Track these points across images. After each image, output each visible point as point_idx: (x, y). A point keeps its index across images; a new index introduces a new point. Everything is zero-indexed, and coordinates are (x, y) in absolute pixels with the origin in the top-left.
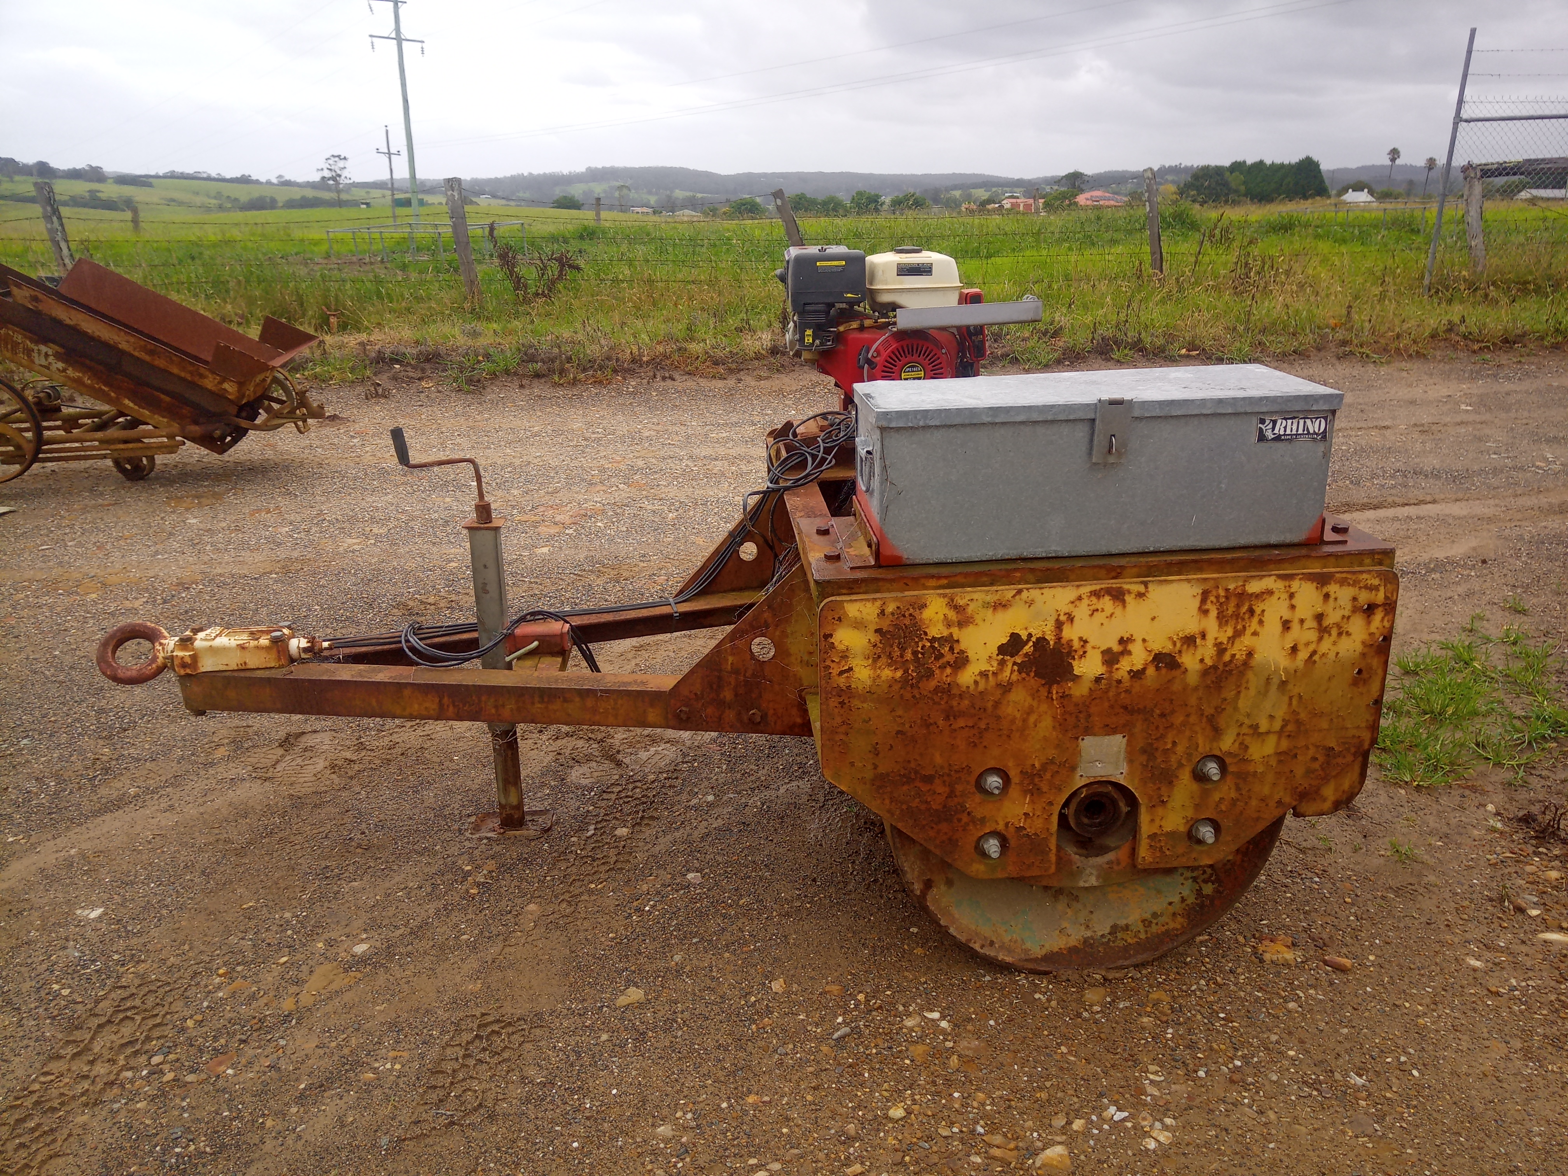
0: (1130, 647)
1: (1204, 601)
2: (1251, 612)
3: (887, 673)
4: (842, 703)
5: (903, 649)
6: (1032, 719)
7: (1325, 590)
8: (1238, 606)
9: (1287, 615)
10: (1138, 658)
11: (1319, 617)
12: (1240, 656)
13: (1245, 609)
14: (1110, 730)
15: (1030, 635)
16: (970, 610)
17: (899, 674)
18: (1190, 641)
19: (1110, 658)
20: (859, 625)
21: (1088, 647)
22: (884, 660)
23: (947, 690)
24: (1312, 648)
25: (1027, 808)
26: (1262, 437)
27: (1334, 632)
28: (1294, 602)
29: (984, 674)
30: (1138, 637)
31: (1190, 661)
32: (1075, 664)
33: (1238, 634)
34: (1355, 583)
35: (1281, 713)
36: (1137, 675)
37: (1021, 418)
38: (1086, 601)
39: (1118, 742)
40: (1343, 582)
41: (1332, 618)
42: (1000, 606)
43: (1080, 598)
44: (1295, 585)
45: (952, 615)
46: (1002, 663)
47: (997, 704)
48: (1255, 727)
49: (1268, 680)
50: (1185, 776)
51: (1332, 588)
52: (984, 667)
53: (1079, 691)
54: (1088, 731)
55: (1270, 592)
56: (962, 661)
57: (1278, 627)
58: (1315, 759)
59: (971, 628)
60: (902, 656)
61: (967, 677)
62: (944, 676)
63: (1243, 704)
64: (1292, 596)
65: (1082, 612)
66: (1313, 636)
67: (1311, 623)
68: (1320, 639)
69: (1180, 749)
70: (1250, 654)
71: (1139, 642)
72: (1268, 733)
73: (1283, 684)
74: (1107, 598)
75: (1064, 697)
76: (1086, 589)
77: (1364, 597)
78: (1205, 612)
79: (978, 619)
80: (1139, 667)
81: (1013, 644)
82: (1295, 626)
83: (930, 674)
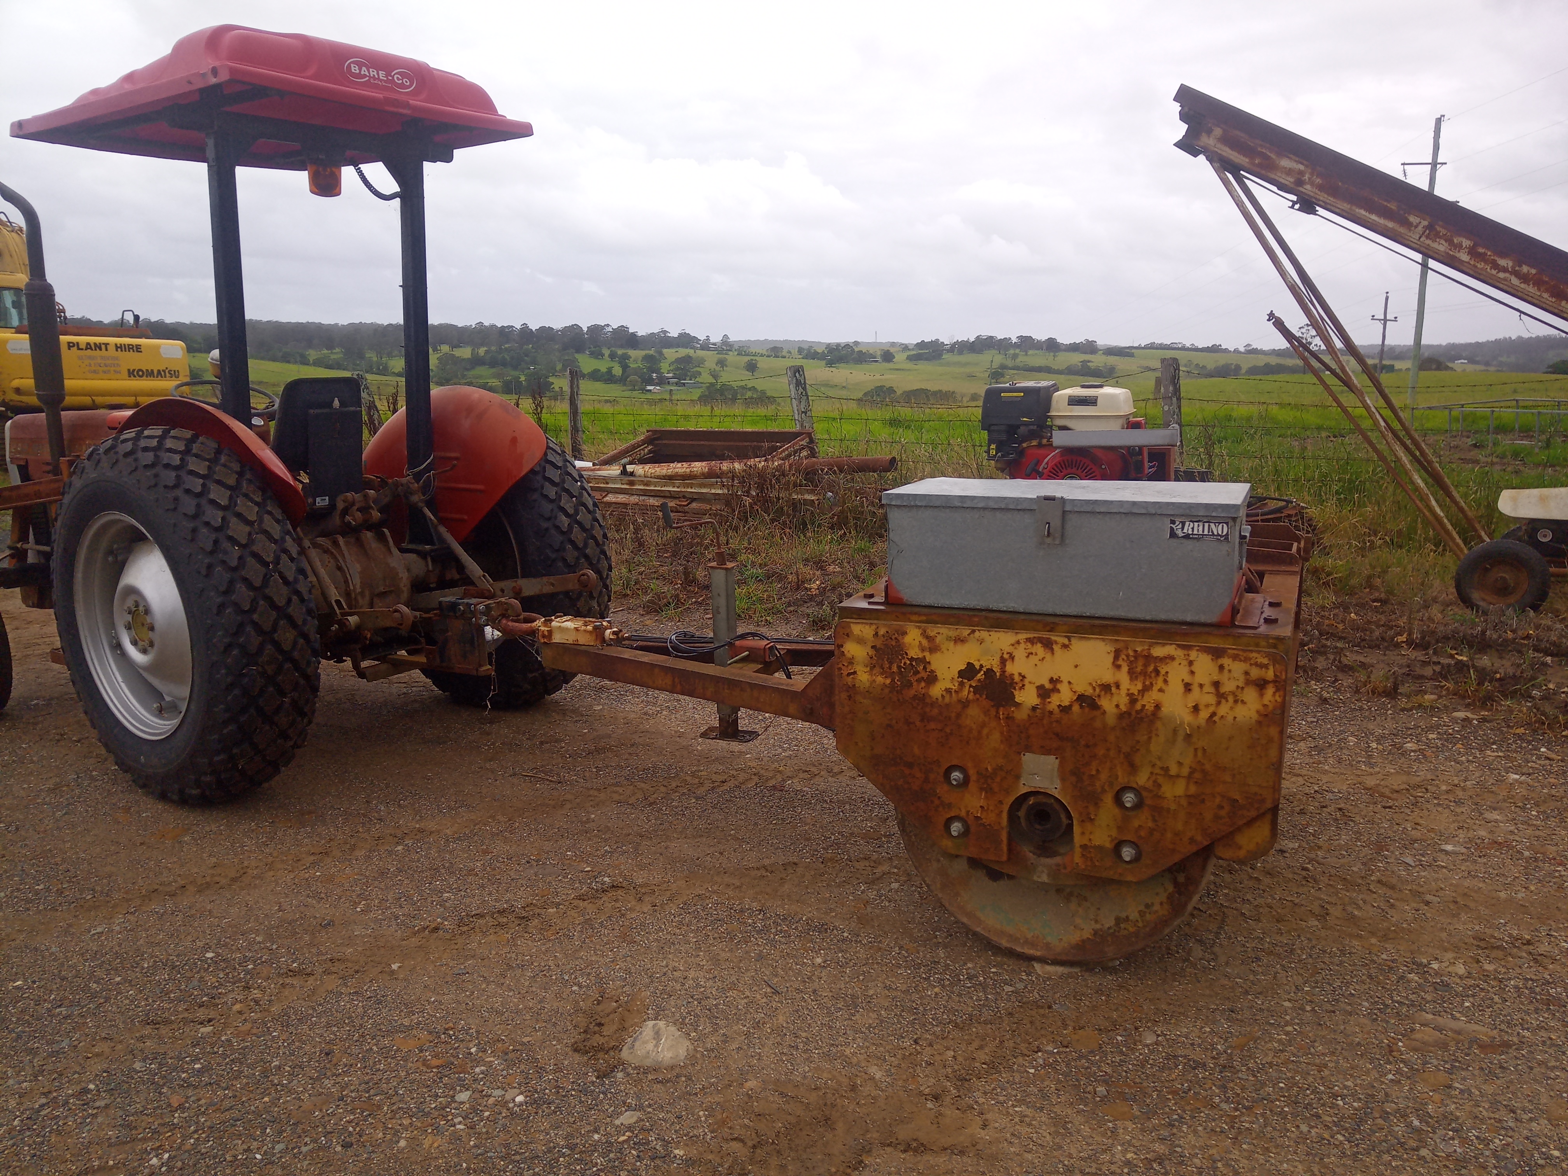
0: (1059, 686)
1: (1116, 657)
2: (1157, 673)
3: (880, 679)
4: (850, 697)
5: (891, 663)
6: (985, 731)
7: (1221, 661)
8: (1146, 666)
9: (1188, 679)
10: (1065, 696)
11: (1216, 684)
12: (1150, 707)
13: (1151, 668)
14: (1046, 751)
15: (981, 666)
16: (938, 640)
17: (888, 681)
18: (1106, 688)
19: (1044, 693)
20: (861, 641)
21: (1026, 681)
22: (877, 670)
23: (922, 699)
24: (1212, 709)
25: (982, 803)
26: (1173, 535)
27: (1231, 699)
28: (1193, 668)
29: (948, 691)
30: (1065, 678)
31: (1107, 704)
32: (1016, 693)
33: (1146, 689)
34: (1246, 660)
35: (1188, 761)
36: (1065, 709)
37: (981, 505)
38: (1023, 646)
39: (1051, 762)
40: (1235, 658)
41: (1228, 686)
42: (959, 640)
43: (1018, 642)
44: (1193, 654)
45: (925, 642)
46: (961, 684)
47: (959, 716)
48: (1166, 770)
49: (1175, 731)
50: (1108, 800)
51: (1226, 661)
52: (949, 685)
53: (1021, 715)
54: (1028, 749)
55: (1172, 658)
56: (932, 679)
57: (1181, 689)
58: (1221, 807)
59: (938, 655)
60: (890, 668)
61: (936, 691)
62: (919, 688)
63: (1155, 747)
64: (1191, 663)
65: (1020, 653)
66: (1212, 699)
67: (1208, 688)
68: (1219, 703)
69: (1104, 776)
70: (1158, 707)
71: (1065, 684)
72: (1178, 776)
73: (1188, 737)
74: (1039, 645)
75: (1009, 718)
76: (1022, 636)
77: (1255, 673)
78: (1118, 667)
79: (944, 647)
80: (1067, 704)
81: (969, 672)
82: (1196, 689)
83: (910, 685)
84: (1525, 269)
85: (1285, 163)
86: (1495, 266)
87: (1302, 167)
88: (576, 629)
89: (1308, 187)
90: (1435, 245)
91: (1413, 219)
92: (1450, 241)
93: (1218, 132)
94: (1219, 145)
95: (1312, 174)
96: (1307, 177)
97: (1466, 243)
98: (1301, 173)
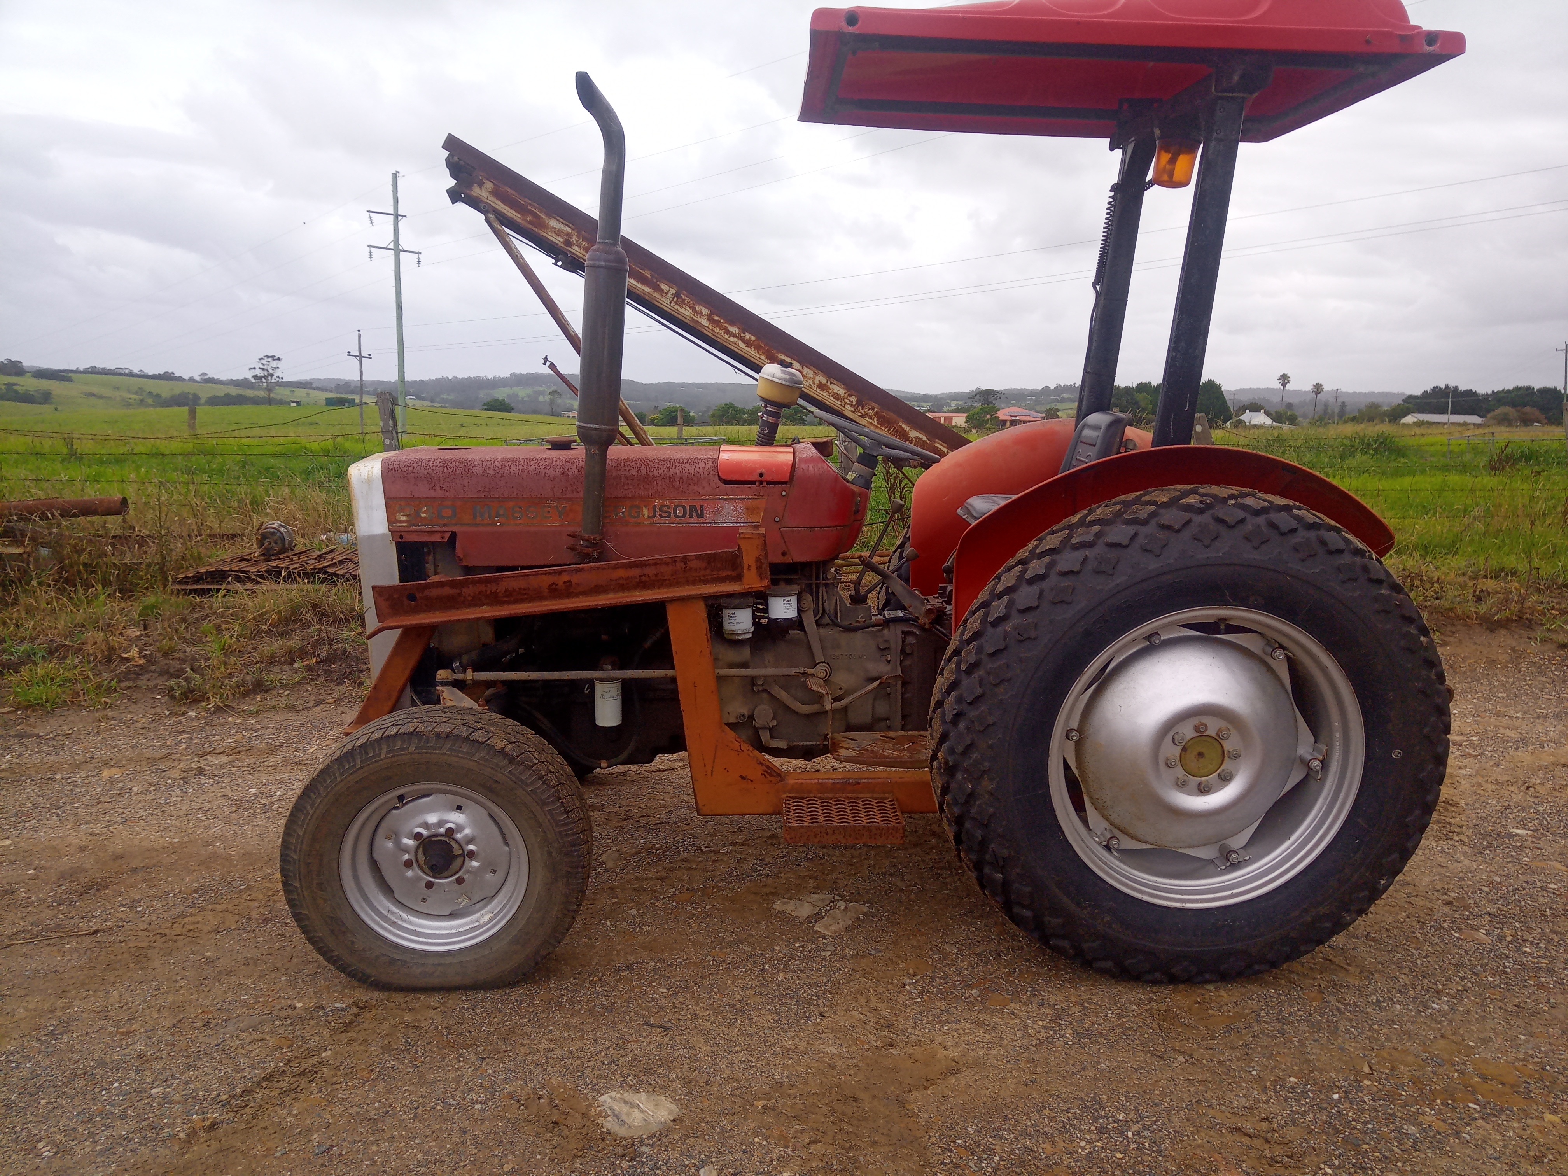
84: (748, 336)
85: (554, 223)
86: (727, 332)
87: (569, 230)
89: (576, 248)
90: (682, 310)
91: (663, 286)
92: (693, 308)
93: (489, 185)
94: (491, 198)
95: (578, 237)
96: (574, 239)
97: (705, 311)
98: (568, 234)
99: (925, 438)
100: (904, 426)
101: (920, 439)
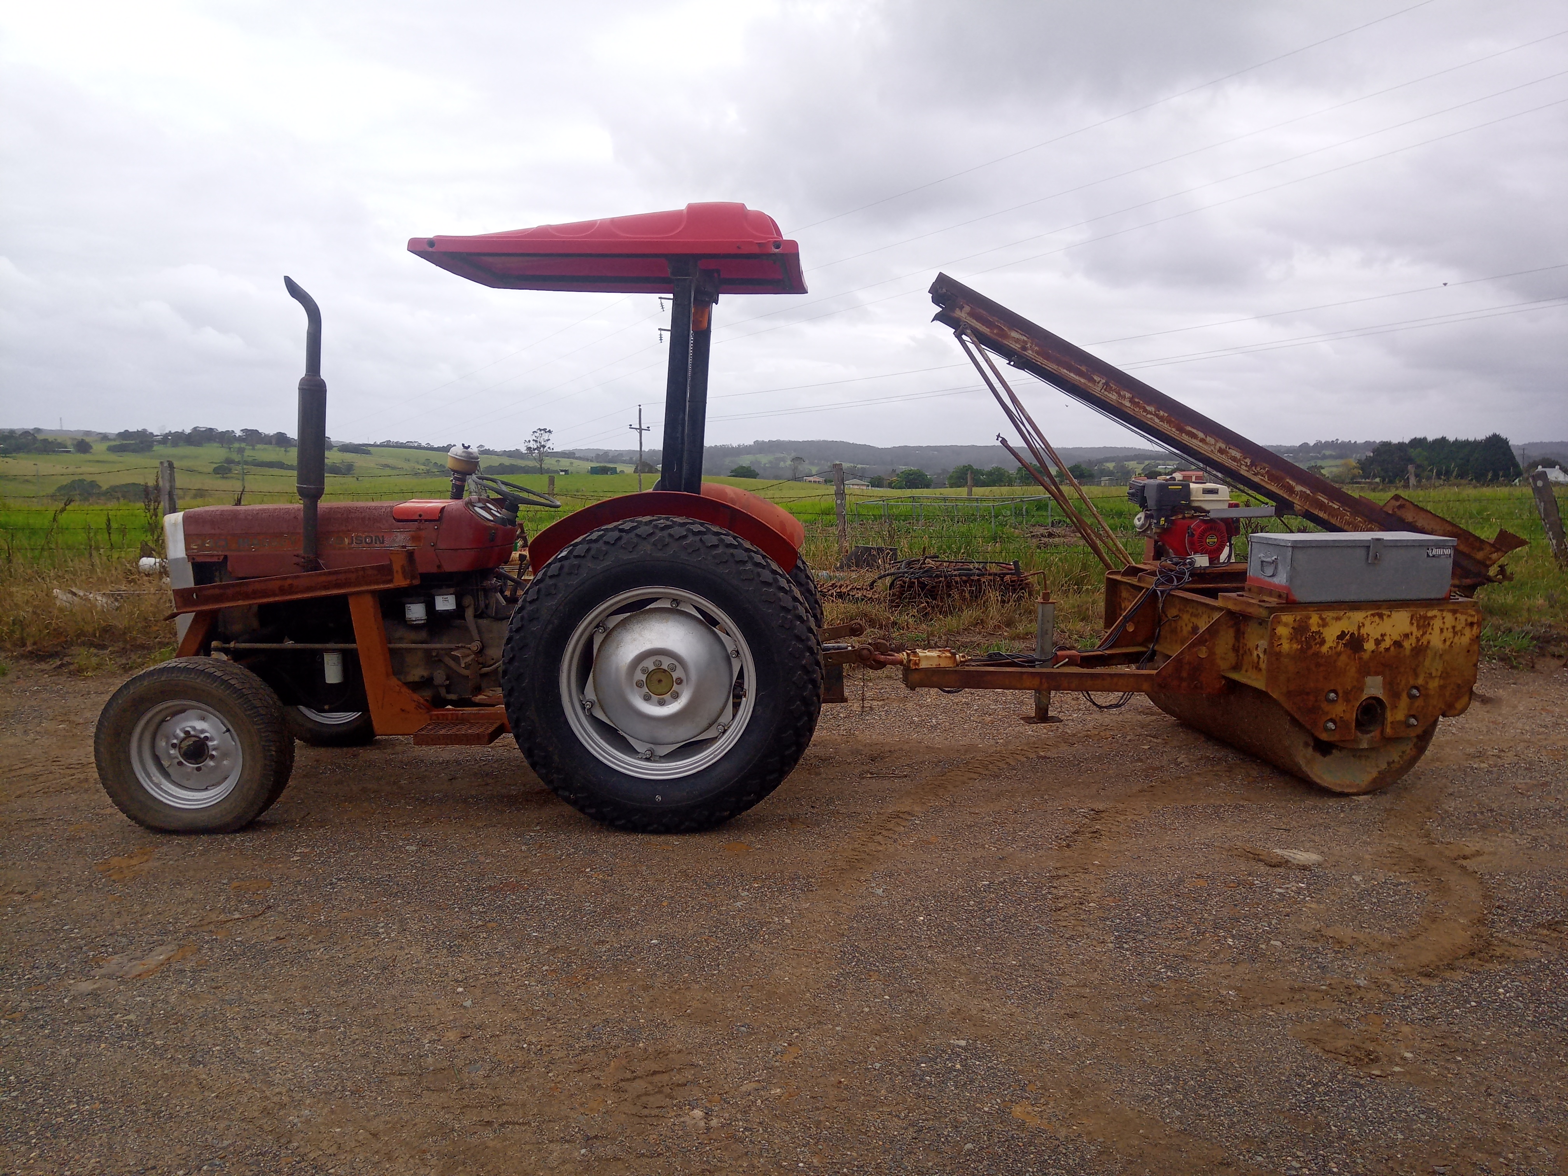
0: (1385, 638)
1: (1412, 619)
2: (1429, 624)
3: (1295, 646)
4: (1277, 659)
5: (1302, 637)
6: (1348, 667)
7: (1456, 616)
8: (1424, 622)
9: (1442, 626)
10: (1387, 643)
11: (1454, 627)
12: (1425, 643)
13: (1427, 622)
14: (1377, 674)
15: (1349, 632)
16: (1327, 620)
17: (1299, 647)
18: (1406, 636)
19: (1378, 642)
20: (1286, 625)
21: (1370, 637)
22: (1294, 641)
23: (1317, 654)
24: (1451, 640)
25: (1345, 708)
26: (1428, 555)
27: (1459, 634)
28: (1445, 620)
29: (1331, 648)
30: (1388, 634)
31: (1407, 644)
32: (1365, 644)
33: (1424, 633)
34: (1466, 614)
35: (1440, 669)
36: (1387, 650)
37: (1343, 544)
38: (1369, 618)
39: (1380, 679)
40: (1462, 613)
41: (1458, 628)
42: (1338, 619)
43: (1367, 616)
44: (1445, 614)
45: (1320, 622)
46: (1338, 643)
47: (1335, 661)
48: (1431, 674)
49: (1436, 653)
50: (1404, 695)
51: (1458, 615)
52: (1331, 645)
53: (1366, 656)
54: (1369, 674)
55: (1435, 616)
56: (1323, 642)
57: (1439, 631)
58: (1453, 689)
59: (1327, 629)
60: (1301, 639)
61: (1325, 649)
62: (1315, 648)
63: (1427, 663)
64: (1443, 618)
65: (1367, 623)
66: (1451, 635)
67: (1451, 630)
68: (1454, 637)
69: (1403, 682)
70: (1429, 642)
71: (1388, 636)
72: (1436, 677)
73: (1441, 655)
74: (1377, 617)
75: (1360, 658)
76: (1370, 613)
77: (1470, 620)
78: (1412, 624)
79: (1330, 624)
80: (1388, 646)
81: (1342, 635)
82: (1445, 630)
83: (1311, 647)
84: (1162, 413)
85: (1014, 334)
86: (1145, 410)
87: (1025, 338)
88: (939, 656)
89: (1030, 352)
90: (1110, 395)
91: (1095, 378)
92: (1119, 395)
93: (967, 309)
94: (968, 318)
95: (1032, 343)
96: (1029, 345)
97: (1128, 395)
98: (1024, 342)
99: (1308, 492)
100: (1290, 482)
101: (1305, 492)
